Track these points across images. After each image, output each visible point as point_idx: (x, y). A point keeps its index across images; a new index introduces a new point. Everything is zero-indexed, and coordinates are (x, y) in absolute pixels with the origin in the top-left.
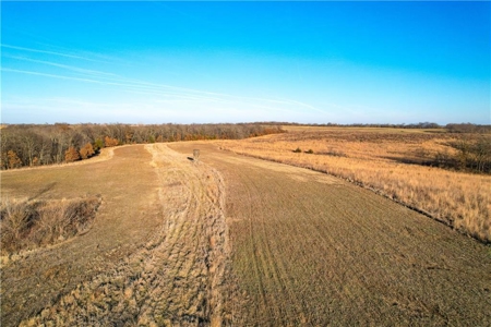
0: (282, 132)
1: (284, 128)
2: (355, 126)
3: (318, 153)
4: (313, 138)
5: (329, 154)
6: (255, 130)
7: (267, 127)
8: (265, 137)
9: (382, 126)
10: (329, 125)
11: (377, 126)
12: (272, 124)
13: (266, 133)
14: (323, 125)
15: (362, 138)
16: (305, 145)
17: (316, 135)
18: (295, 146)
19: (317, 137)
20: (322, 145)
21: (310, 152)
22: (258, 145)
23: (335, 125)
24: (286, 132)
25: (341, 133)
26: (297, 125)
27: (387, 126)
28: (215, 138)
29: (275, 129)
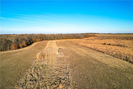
0: (95, 36)
1: (96, 35)
2: (118, 34)
3: (113, 45)
4: (107, 38)
6: (86, 36)
7: (90, 35)
8: (90, 38)
9: (128, 34)
10: (109, 34)
11: (126, 34)
12: (91, 33)
13: (90, 36)
14: (107, 34)
16: (107, 41)
17: (108, 37)
18: (103, 41)
20: (112, 42)
21: (110, 44)
22: (88, 41)
23: (111, 34)
24: (97, 36)
25: (117, 37)
26: (99, 34)
27: (130, 34)
28: (73, 39)
29: (93, 35)
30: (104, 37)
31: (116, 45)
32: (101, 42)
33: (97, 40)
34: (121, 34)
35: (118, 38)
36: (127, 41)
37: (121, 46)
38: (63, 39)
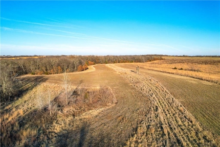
0: (162, 59)
1: (163, 57)
2: (197, 56)
3: (186, 70)
4: (179, 62)
5: (192, 70)
6: (150, 58)
7: (155, 57)
8: (155, 61)
9: (213, 57)
10: (184, 56)
11: (210, 57)
12: (155, 55)
13: (155, 59)
14: (181, 56)
15: (206, 63)
16: (179, 66)
18: (173, 66)
19: (181, 62)
20: (185, 66)
21: (181, 69)
22: (154, 65)
23: (186, 56)
24: (165, 59)
25: (193, 60)
26: (167, 56)
27: (216, 57)
28: (132, 62)
29: (159, 58)
30: (175, 60)
31: (189, 70)
32: (170, 67)
33: (166, 64)
34: (202, 57)
35: (195, 62)
36: (205, 66)
37: (195, 71)
38: (119, 62)
